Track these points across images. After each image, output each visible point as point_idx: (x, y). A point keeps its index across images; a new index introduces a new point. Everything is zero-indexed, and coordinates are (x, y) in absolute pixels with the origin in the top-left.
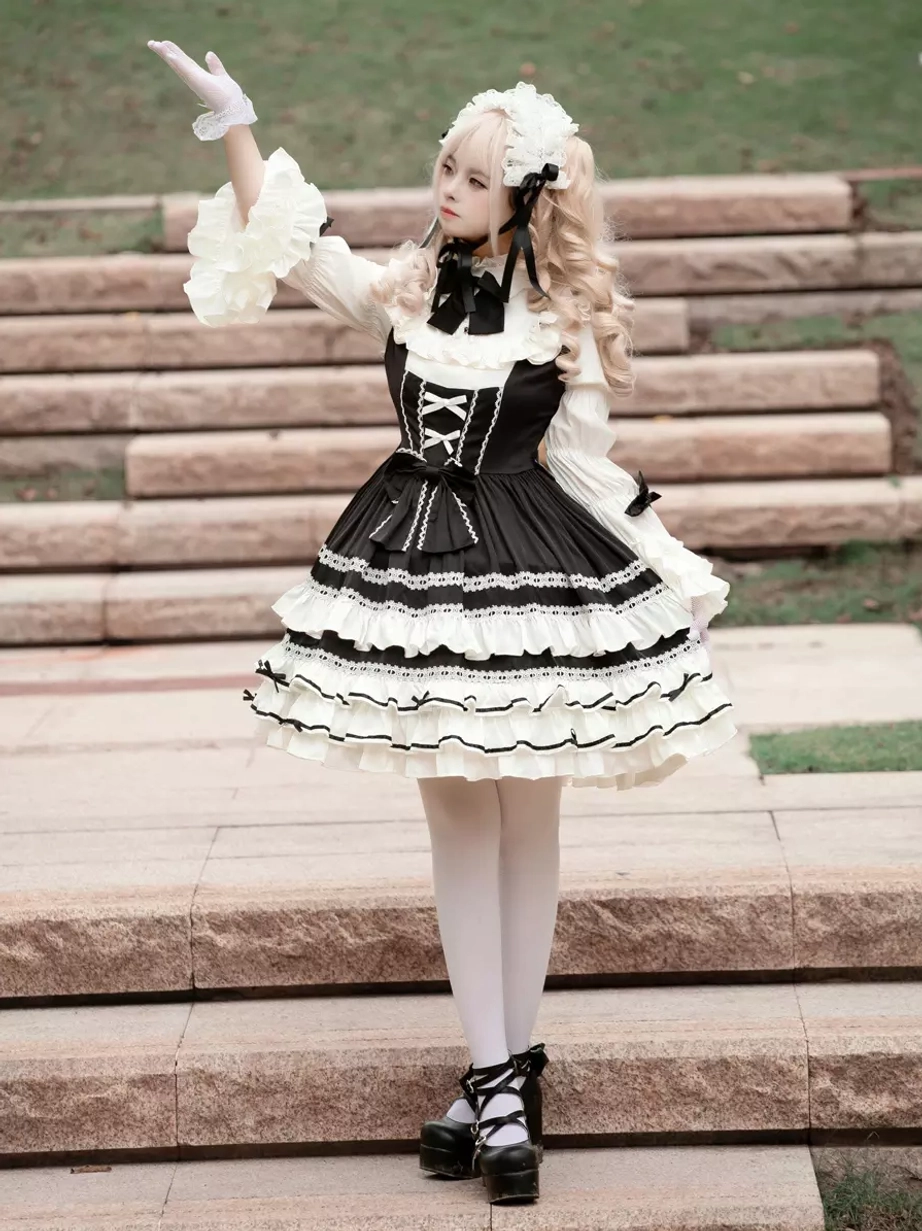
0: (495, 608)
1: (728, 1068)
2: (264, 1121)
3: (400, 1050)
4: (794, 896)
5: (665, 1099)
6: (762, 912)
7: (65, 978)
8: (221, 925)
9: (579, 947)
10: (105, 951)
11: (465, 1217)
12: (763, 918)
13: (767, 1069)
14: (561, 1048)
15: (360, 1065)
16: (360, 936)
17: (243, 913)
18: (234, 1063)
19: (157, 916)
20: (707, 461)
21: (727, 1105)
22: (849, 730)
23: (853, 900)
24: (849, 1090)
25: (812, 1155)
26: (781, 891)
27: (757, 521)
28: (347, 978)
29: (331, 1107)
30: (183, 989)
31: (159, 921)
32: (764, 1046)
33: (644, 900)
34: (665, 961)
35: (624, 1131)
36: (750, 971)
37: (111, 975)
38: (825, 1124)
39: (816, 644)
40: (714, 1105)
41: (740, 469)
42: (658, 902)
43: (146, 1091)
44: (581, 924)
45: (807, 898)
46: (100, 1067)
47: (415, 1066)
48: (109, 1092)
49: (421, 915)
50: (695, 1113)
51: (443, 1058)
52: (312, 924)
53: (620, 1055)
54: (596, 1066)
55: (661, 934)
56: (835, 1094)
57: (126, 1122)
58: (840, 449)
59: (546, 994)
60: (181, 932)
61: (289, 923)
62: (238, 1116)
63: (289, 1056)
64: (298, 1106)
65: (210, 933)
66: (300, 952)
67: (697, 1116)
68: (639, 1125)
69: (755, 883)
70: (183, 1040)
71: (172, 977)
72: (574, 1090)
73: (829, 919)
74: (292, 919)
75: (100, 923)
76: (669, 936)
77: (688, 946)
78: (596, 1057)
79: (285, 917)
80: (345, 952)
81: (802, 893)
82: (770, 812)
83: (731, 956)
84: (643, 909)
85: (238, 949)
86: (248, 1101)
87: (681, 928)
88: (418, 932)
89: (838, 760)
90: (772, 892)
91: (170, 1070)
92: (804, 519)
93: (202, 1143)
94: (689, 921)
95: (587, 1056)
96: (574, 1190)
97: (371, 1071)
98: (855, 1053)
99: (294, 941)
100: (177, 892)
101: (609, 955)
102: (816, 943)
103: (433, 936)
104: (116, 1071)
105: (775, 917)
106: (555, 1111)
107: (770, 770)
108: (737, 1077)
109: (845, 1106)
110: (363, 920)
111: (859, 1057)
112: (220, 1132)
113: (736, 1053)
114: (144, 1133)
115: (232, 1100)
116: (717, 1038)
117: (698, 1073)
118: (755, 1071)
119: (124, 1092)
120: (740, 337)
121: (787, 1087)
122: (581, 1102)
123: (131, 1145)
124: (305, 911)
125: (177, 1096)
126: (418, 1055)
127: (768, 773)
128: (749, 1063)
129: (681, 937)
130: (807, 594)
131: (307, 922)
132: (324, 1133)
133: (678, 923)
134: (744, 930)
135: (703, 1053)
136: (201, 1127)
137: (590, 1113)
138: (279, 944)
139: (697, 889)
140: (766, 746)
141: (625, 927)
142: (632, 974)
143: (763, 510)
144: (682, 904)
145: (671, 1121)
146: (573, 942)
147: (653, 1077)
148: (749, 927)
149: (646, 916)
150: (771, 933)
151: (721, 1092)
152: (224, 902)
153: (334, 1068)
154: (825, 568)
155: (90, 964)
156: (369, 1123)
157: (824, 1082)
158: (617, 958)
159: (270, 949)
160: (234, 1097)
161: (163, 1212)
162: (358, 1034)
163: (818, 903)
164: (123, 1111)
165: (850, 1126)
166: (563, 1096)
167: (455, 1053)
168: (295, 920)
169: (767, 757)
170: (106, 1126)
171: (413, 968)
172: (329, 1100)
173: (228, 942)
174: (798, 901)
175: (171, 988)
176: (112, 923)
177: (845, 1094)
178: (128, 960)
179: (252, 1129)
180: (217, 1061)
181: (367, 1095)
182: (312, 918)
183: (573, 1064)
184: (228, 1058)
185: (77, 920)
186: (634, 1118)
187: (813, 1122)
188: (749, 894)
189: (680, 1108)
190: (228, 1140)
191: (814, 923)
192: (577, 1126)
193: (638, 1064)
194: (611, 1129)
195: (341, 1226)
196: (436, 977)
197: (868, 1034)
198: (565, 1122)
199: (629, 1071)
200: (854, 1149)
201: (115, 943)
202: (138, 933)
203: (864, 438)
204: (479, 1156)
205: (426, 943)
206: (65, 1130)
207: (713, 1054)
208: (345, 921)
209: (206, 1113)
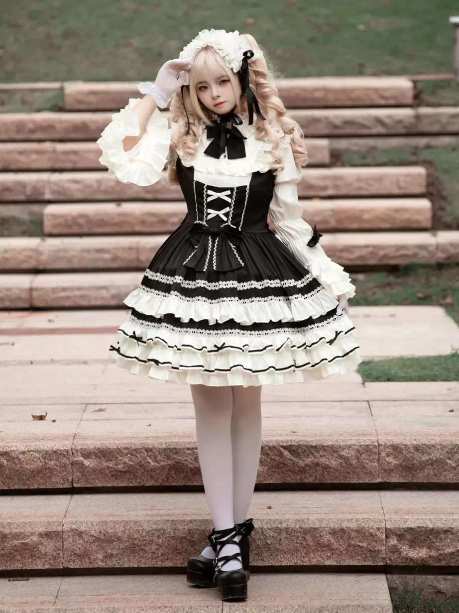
0: (254, 299)
1: (344, 533)
2: (107, 556)
3: (176, 521)
4: (379, 445)
5: (312, 548)
6: (363, 453)
7: (6, 480)
8: (87, 454)
9: (272, 470)
10: (28, 467)
11: (210, 607)
12: (363, 456)
13: (365, 534)
14: (261, 521)
15: (156, 528)
16: (157, 461)
17: (98, 448)
18: (93, 526)
19: (54, 449)
20: (338, 221)
21: (344, 552)
22: (409, 359)
23: (409, 448)
24: (406, 546)
25: (387, 579)
26: (373, 442)
27: (364, 252)
28: (150, 483)
29: (142, 549)
30: (67, 487)
31: (55, 452)
32: (363, 522)
33: (305, 446)
34: (316, 477)
35: (291, 564)
36: (356, 483)
37: (30, 480)
38: (393, 563)
39: (392, 316)
40: (337, 552)
41: (355, 226)
42: (312, 447)
43: (47, 540)
44: (273, 457)
45: (386, 446)
46: (24, 526)
47: (184, 529)
48: (29, 540)
49: (189, 452)
50: (327, 556)
51: (199, 525)
52: (133, 455)
53: (292, 526)
54: (278, 530)
55: (314, 463)
56: (399, 548)
57: (37, 555)
58: (406, 216)
59: (255, 493)
60: (67, 458)
61: (121, 454)
62: (94, 553)
63: (121, 523)
64: (125, 548)
65: (81, 459)
66: (126, 469)
67: (328, 558)
68: (299, 561)
69: (360, 438)
70: (67, 513)
71: (62, 481)
72: (267, 543)
73: (397, 457)
74: (123, 452)
75: (25, 452)
76: (318, 464)
77: (327, 470)
78: (279, 526)
79: (119, 451)
80: (149, 469)
81: (383, 444)
82: (368, 401)
83: (348, 476)
84: (305, 450)
85: (95, 467)
86: (100, 545)
87: (323, 460)
88: (187, 460)
89: (403, 375)
90: (368, 443)
91: (60, 529)
92: (387, 251)
93: (76, 567)
94: (328, 457)
95: (275, 526)
96: (265, 595)
97: (162, 531)
98: (409, 526)
99: (124, 463)
100: (66, 438)
101: (288, 474)
102: (390, 469)
103: (194, 462)
104: (32, 529)
105: (370, 455)
106: (256, 553)
107: (368, 380)
108: (350, 538)
109: (404, 554)
110: (159, 453)
111: (411, 529)
112: (85, 561)
113: (348, 525)
114: (46, 561)
115: (92, 545)
116: (339, 517)
117: (329, 535)
118: (358, 535)
119: (36, 540)
120: (356, 159)
121: (374, 543)
122: (269, 549)
123: (40, 567)
124: (129, 448)
125: (63, 543)
126: (186, 523)
127: (367, 381)
128: (356, 531)
129: (324, 465)
130: (388, 289)
131: (130, 454)
132: (138, 562)
133: (322, 458)
134: (354, 462)
135: (332, 525)
136: (75, 559)
137: (274, 554)
138: (116, 465)
139: (332, 441)
140: (366, 367)
141: (295, 459)
142: (299, 483)
143: (366, 246)
144: (324, 448)
145: (315, 560)
146: (269, 467)
147: (306, 537)
148: (356, 461)
149: (306, 454)
150: (367, 464)
151: (341, 545)
152: (89, 443)
153: (143, 529)
154: (398, 277)
155: (20, 473)
156: (161, 558)
157: (393, 541)
158: (292, 476)
159: (111, 467)
160: (92, 543)
161: (55, 602)
162: (155, 512)
163: (392, 449)
164: (36, 549)
165: (407, 564)
166: (260, 546)
167: (205, 523)
168: (125, 453)
169: (366, 373)
170: (27, 557)
171: (184, 478)
172: (141, 546)
173: (91, 463)
174: (382, 448)
175: (61, 487)
176: (32, 453)
177: (404, 548)
178: (39, 472)
179: (101, 560)
180: (84, 525)
181: (160, 544)
182: (133, 452)
183: (267, 530)
184: (90, 524)
185: (14, 451)
186: (296, 558)
187: (388, 562)
188: (356, 444)
189: (320, 553)
190: (89, 566)
191: (390, 459)
192: (267, 561)
193: (300, 530)
194: (285, 563)
195: (146, 611)
196: (195, 484)
197: (416, 517)
198: (261, 559)
199: (295, 534)
200: (409, 576)
201: (33, 463)
202: (45, 458)
203: (419, 211)
204: (217, 575)
205: (191, 466)
206: (6, 559)
207: (337, 526)
208: (150, 453)
209: (78, 552)
